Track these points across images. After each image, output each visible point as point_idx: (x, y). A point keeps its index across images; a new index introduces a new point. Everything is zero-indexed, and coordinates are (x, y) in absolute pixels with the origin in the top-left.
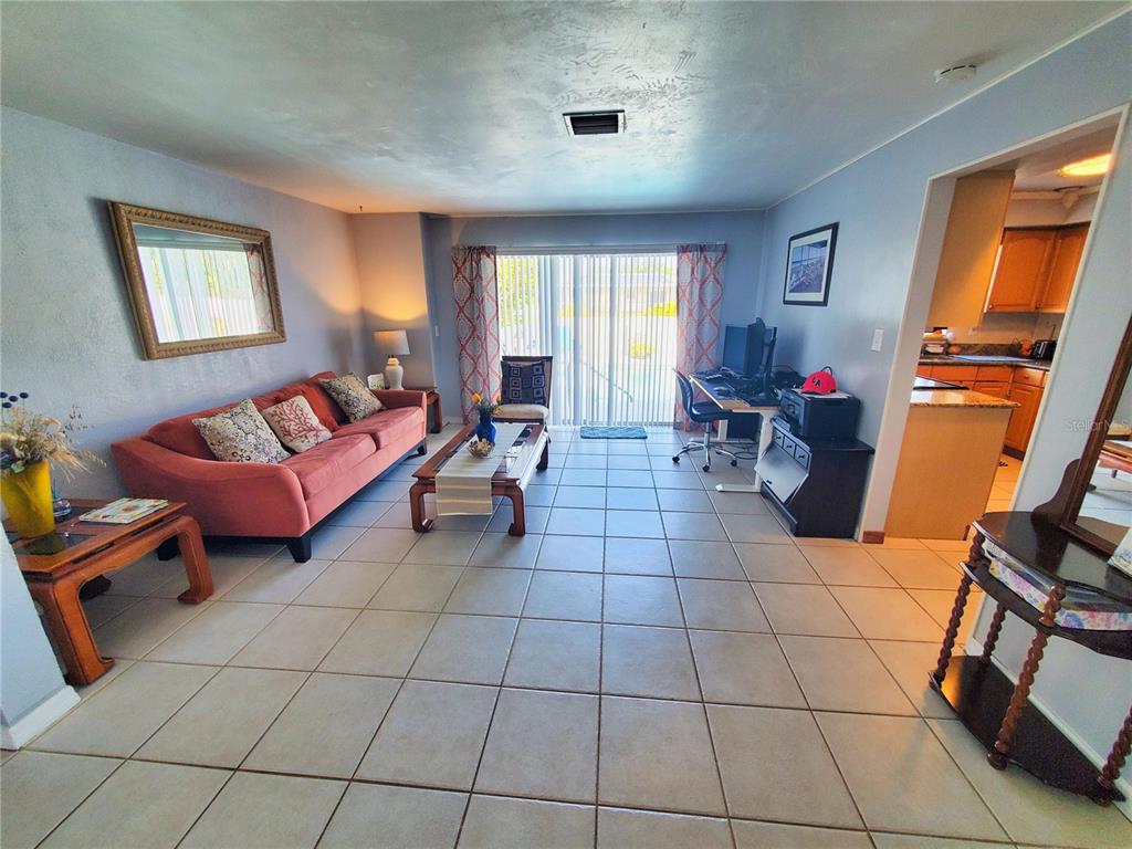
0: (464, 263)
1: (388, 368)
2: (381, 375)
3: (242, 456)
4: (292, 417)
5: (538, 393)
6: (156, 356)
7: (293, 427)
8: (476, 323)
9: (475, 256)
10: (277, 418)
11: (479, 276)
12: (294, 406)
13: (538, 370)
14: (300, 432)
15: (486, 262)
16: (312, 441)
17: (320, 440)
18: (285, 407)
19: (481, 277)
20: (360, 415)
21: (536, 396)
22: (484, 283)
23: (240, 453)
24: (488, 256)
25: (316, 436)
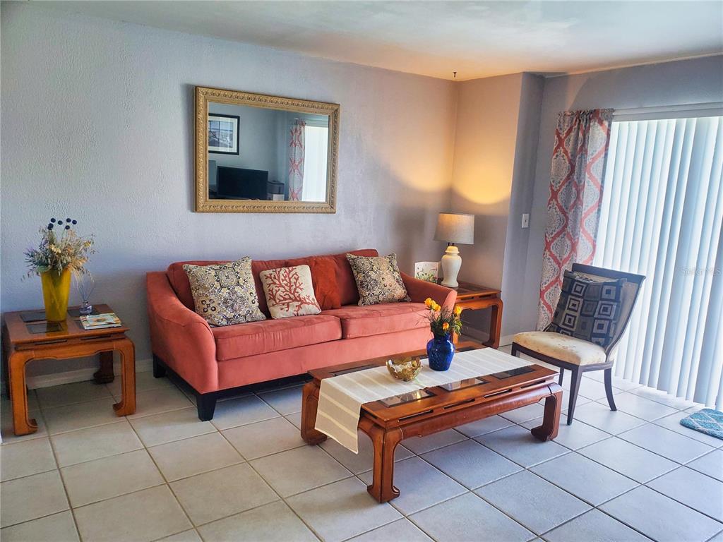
0: (568, 133)
1: (445, 257)
2: (436, 265)
3: (209, 305)
4: (283, 283)
5: (601, 327)
6: (201, 209)
7: (280, 293)
8: (570, 214)
9: (583, 123)
10: (269, 281)
11: (583, 150)
12: (294, 272)
13: (608, 292)
14: (285, 299)
15: (597, 132)
16: (292, 310)
17: (301, 312)
18: (282, 272)
19: (586, 151)
20: (371, 299)
21: (595, 331)
22: (589, 160)
23: (208, 302)
24: (601, 123)
25: (299, 307)
